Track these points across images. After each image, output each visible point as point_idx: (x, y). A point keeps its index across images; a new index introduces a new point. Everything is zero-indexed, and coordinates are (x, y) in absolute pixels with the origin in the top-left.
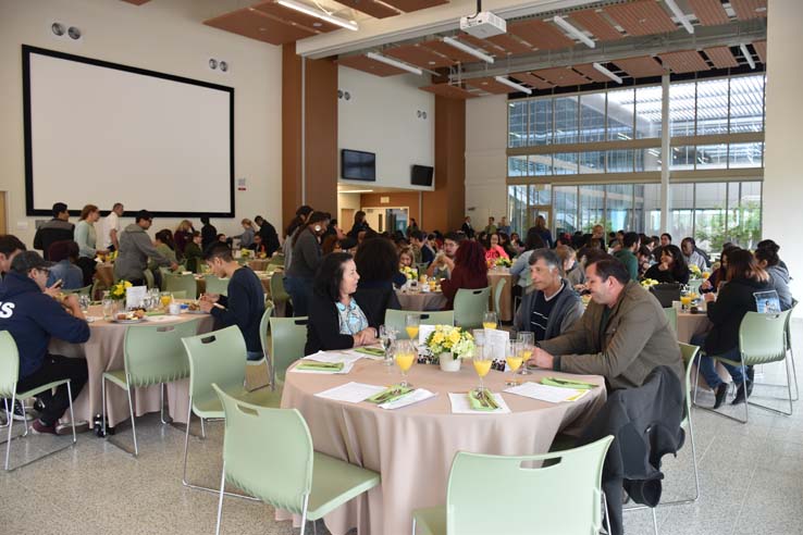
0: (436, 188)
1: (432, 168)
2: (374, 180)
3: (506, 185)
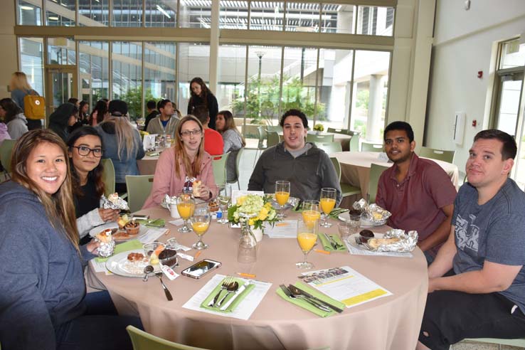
3: (15, 36)
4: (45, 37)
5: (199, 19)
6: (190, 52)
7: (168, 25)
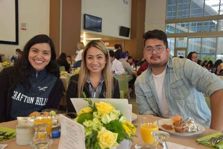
0: (131, 38)
1: (129, 29)
2: (101, 32)
4: (175, 37)
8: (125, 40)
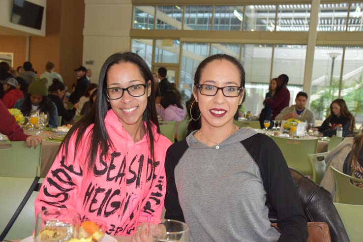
0: (47, 32)
3: (129, 38)
4: (155, 39)
5: (264, 21)
6: (254, 53)
7: (235, 28)
8: (32, 37)
